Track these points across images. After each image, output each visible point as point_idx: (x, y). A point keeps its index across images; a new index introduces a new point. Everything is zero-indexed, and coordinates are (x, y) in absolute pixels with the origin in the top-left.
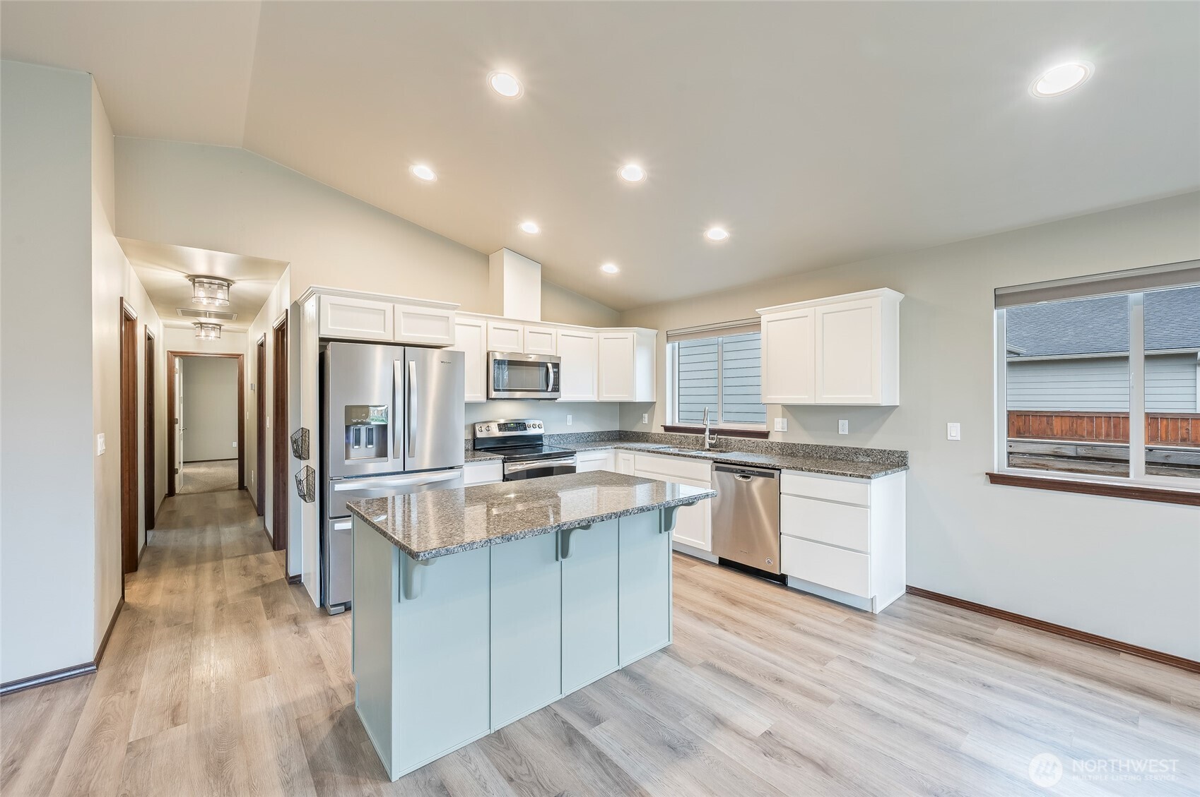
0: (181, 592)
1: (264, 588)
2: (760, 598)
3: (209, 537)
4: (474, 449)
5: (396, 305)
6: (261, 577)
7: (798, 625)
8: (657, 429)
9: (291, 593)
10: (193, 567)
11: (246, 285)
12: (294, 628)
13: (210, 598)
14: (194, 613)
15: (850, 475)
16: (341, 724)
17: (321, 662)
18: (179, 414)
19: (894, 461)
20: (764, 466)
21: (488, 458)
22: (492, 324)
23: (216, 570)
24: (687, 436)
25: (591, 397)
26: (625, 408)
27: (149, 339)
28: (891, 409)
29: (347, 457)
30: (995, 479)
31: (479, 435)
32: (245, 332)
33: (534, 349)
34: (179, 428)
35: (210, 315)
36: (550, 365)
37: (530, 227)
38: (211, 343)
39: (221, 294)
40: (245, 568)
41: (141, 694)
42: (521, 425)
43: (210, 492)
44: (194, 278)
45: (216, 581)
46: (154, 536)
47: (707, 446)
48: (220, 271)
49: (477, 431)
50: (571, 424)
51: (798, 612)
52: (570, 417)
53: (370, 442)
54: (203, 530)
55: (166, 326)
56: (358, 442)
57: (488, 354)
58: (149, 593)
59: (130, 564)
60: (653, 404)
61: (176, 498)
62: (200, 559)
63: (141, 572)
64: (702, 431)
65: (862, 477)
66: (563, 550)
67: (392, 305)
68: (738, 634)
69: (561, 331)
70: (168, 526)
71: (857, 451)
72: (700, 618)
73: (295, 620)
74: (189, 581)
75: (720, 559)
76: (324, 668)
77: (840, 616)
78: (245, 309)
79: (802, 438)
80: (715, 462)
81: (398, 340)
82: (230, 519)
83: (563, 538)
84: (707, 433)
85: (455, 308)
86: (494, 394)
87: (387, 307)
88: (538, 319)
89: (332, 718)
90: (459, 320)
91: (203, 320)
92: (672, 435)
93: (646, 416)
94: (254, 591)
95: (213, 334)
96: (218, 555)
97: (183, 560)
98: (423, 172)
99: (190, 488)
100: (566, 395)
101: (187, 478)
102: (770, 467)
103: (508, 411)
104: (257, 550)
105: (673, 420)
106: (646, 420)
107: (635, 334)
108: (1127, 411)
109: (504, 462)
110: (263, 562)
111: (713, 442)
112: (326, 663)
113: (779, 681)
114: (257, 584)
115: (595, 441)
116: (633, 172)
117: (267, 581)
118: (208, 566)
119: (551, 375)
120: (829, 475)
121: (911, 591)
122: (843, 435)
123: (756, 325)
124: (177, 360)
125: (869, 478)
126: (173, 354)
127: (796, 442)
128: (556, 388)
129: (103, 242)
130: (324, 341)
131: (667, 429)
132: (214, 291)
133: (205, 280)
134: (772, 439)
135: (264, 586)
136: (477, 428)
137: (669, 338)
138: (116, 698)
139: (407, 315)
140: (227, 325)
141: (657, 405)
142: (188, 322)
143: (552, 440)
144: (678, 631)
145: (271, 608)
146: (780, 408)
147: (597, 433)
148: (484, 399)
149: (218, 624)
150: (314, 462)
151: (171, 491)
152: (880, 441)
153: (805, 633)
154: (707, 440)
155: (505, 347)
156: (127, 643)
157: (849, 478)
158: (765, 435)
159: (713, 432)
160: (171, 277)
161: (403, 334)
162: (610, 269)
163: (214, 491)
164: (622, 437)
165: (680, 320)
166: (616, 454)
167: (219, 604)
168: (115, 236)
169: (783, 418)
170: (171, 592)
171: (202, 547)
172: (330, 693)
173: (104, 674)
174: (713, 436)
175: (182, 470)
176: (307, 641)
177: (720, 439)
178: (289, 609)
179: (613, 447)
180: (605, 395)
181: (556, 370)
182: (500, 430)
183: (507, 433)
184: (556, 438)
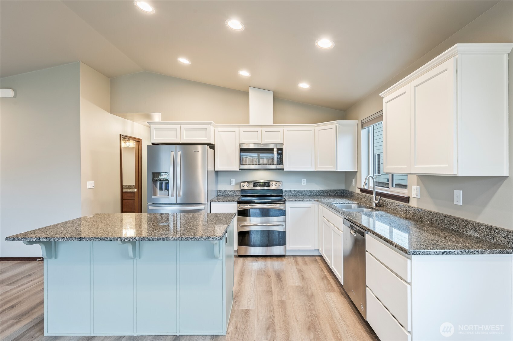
5: (181, 126)
8: (358, 190)
20: (358, 225)
21: (228, 200)
25: (311, 168)
26: (346, 175)
33: (270, 141)
36: (275, 150)
37: (244, 73)
42: (267, 184)
47: (374, 205)
49: (241, 186)
50: (305, 184)
56: (161, 188)
57: (239, 146)
60: (356, 172)
64: (372, 193)
69: (287, 129)
80: (344, 218)
81: (182, 142)
84: (374, 195)
85: (210, 123)
87: (178, 127)
88: (271, 124)
92: (363, 196)
93: (354, 181)
98: (184, 61)
100: (288, 166)
102: (361, 226)
105: (363, 184)
106: (354, 183)
107: (337, 125)
109: (238, 204)
111: (377, 202)
115: (324, 196)
119: (276, 155)
122: (458, 205)
131: (363, 191)
134: (411, 204)
136: (241, 184)
137: (363, 125)
139: (186, 130)
141: (358, 173)
143: (290, 193)
147: (325, 190)
148: (238, 170)
154: (374, 201)
155: (250, 141)
158: (407, 200)
159: (378, 194)
161: (185, 139)
162: (304, 86)
166: (318, 205)
168: (111, 113)
169: (417, 186)
174: (378, 198)
179: (315, 200)
180: (319, 167)
181: (280, 152)
182: (254, 186)
183: (259, 188)
184: (293, 192)
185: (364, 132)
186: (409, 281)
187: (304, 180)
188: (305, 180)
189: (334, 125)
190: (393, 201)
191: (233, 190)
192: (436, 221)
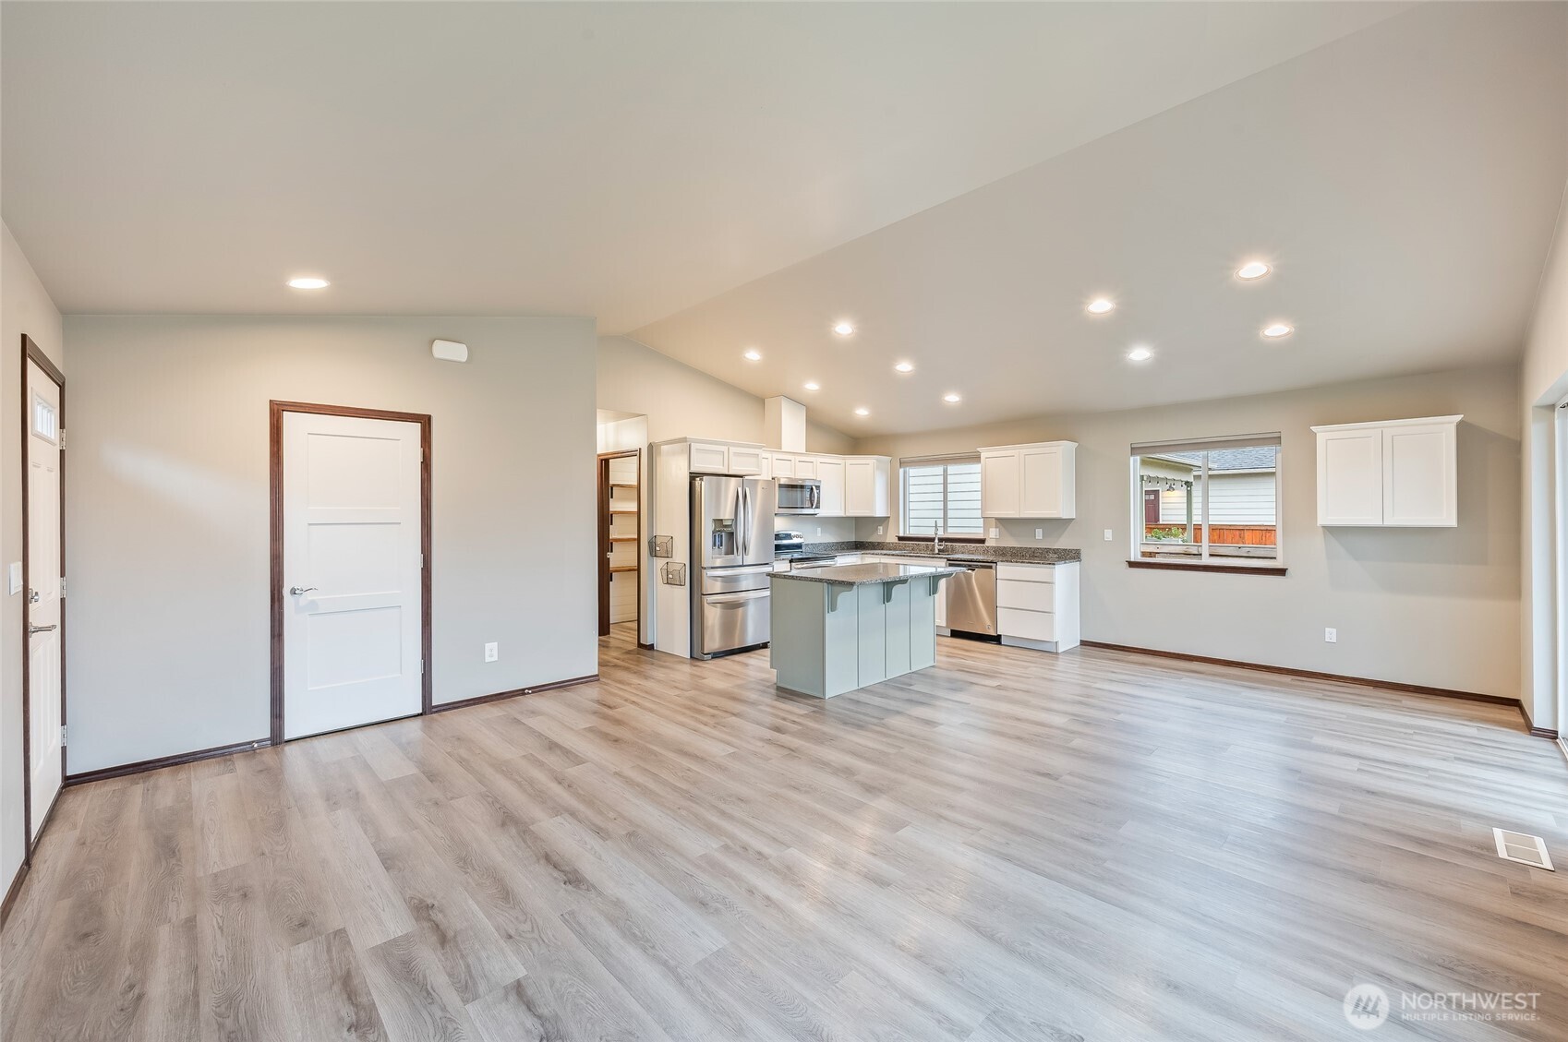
5: (729, 448)
8: (891, 539)
15: (1042, 564)
19: (1072, 555)
20: (984, 561)
22: (776, 456)
24: (918, 544)
26: (859, 522)
28: (1071, 520)
30: (1132, 564)
33: (802, 473)
36: (813, 487)
37: (811, 386)
47: (937, 551)
50: (822, 535)
52: (819, 529)
53: (722, 545)
56: (715, 544)
57: (773, 480)
60: (887, 518)
65: (1049, 565)
66: (887, 597)
67: (727, 448)
69: (819, 460)
71: (1048, 550)
75: (953, 631)
80: (946, 560)
81: (731, 472)
83: (888, 586)
84: (937, 541)
85: (762, 447)
86: (778, 511)
87: (724, 449)
88: (804, 452)
92: (906, 543)
93: (881, 528)
98: (753, 355)
102: (988, 562)
105: (904, 532)
106: (881, 532)
107: (875, 461)
108: (1200, 523)
111: (942, 546)
115: (838, 550)
116: (904, 367)
119: (814, 497)
120: (1029, 564)
121: (1084, 643)
122: (1039, 539)
123: (977, 458)
125: (1054, 565)
127: (1005, 546)
128: (818, 507)
130: (695, 475)
131: (900, 539)
134: (987, 544)
137: (902, 464)
139: (734, 454)
141: (891, 520)
143: (808, 548)
147: (840, 543)
152: (1063, 543)
154: (937, 547)
155: (785, 474)
158: (982, 541)
159: (941, 540)
161: (732, 467)
162: (862, 413)
164: (858, 546)
165: (911, 451)
169: (994, 528)
174: (941, 543)
177: (947, 545)
180: (848, 512)
181: (818, 491)
185: (901, 472)
189: (872, 460)
192: (1021, 553)
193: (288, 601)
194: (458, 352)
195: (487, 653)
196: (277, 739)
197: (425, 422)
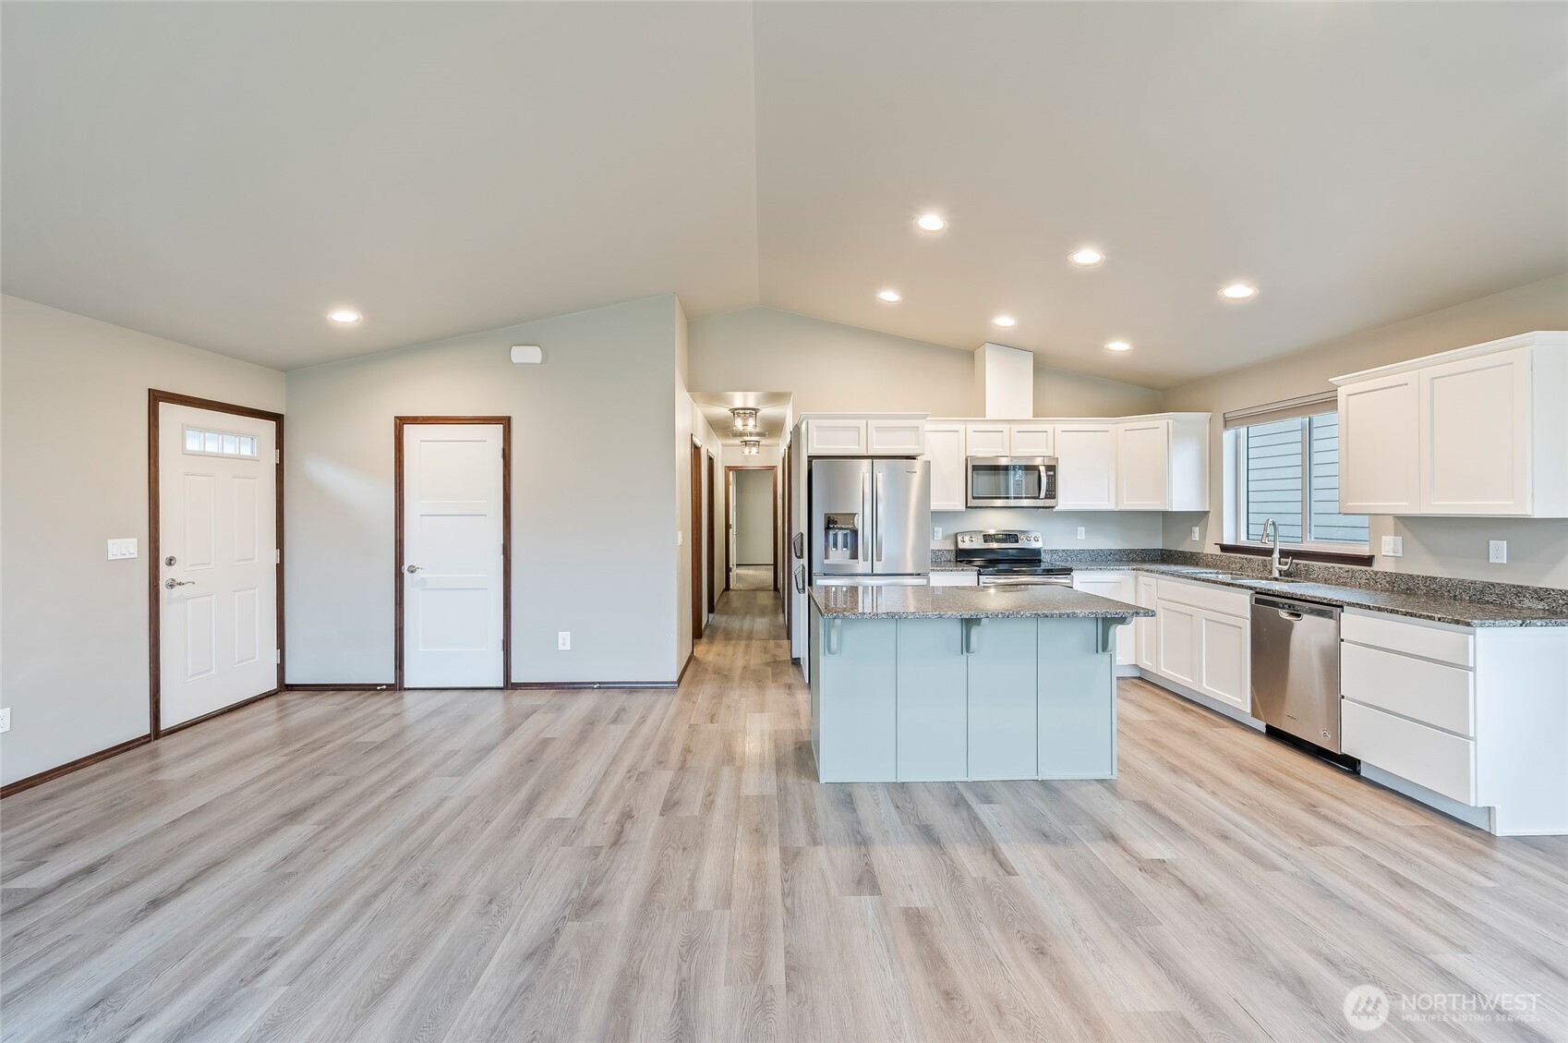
0: (725, 656)
1: (775, 663)
2: (1288, 773)
3: (747, 624)
4: (957, 561)
5: (869, 421)
6: (774, 656)
7: (1324, 811)
8: (1211, 549)
9: (791, 669)
10: (734, 642)
11: (768, 411)
12: (788, 691)
13: (740, 663)
14: (730, 670)
15: (1439, 619)
16: (800, 748)
17: (799, 714)
18: (732, 521)
20: (1317, 600)
21: (961, 568)
22: (971, 427)
23: (747, 646)
24: (1250, 559)
25: (1106, 504)
26: (1169, 520)
27: (711, 460)
29: (827, 557)
31: (961, 546)
32: (778, 445)
33: (1024, 451)
34: (732, 532)
35: (751, 434)
36: (1042, 469)
37: (1004, 322)
38: (752, 457)
39: (751, 422)
40: (765, 648)
41: (697, 704)
42: (1011, 537)
43: (753, 590)
44: (733, 411)
45: (746, 653)
46: (714, 618)
47: (1276, 574)
48: (751, 404)
49: (959, 541)
50: (1084, 538)
51: (1341, 800)
53: (845, 546)
54: (744, 618)
55: (723, 445)
56: (835, 545)
57: (967, 460)
58: (708, 652)
59: (698, 633)
60: (1203, 514)
61: (731, 593)
62: (739, 637)
63: (704, 640)
64: (1269, 552)
65: (1457, 622)
66: (967, 644)
67: (865, 421)
68: (1214, 793)
69: (1060, 427)
70: (724, 612)
71: (1519, 591)
72: (1175, 770)
73: (789, 687)
74: (730, 650)
75: (1268, 727)
76: (799, 718)
77: (1415, 819)
78: (772, 428)
79: (1426, 566)
80: (1257, 593)
81: (870, 453)
82: (763, 613)
84: (1276, 555)
85: (924, 417)
86: (972, 503)
87: (862, 423)
88: (1029, 416)
89: (796, 744)
90: (929, 427)
91: (747, 438)
92: (1230, 557)
93: (1196, 530)
94: (768, 664)
95: (754, 450)
96: (750, 637)
97: (728, 636)
98: (889, 296)
99: (741, 586)
100: (1065, 502)
101: (739, 577)
102: (1325, 601)
103: (995, 521)
104: (777, 637)
105: (1233, 537)
106: (1197, 535)
107: (1171, 421)
109: (979, 574)
110: (779, 646)
111: (1286, 568)
112: (802, 715)
113: (1225, 837)
114: (771, 660)
115: (1121, 561)
117: (778, 659)
118: (743, 643)
119: (1044, 480)
120: (1408, 618)
122: (1498, 564)
123: (1330, 403)
124: (731, 473)
125: (1468, 624)
126: (729, 468)
127: (1415, 572)
128: (1051, 494)
129: (682, 396)
130: (811, 458)
131: (1224, 548)
132: (747, 419)
133: (741, 411)
134: (1377, 567)
135: (775, 662)
136: (959, 538)
137: (1227, 423)
138: (686, 703)
139: (878, 429)
140: (764, 441)
141: (1210, 515)
142: (737, 441)
143: (1055, 556)
144: (1124, 766)
145: (775, 676)
146: (1390, 521)
147: (1124, 550)
148: (963, 508)
149: (742, 678)
150: (805, 561)
151: (727, 588)
153: (1325, 818)
154: (1276, 566)
155: (988, 450)
156: (694, 677)
157: (1437, 623)
158: (1368, 561)
160: (721, 411)
161: (875, 447)
162: (1119, 346)
163: (756, 590)
164: (1165, 558)
165: (1240, 399)
166: (1136, 578)
167: (745, 668)
168: (688, 391)
169: (1396, 535)
170: (719, 654)
171: (741, 630)
172: (799, 732)
173: (681, 690)
174: (1286, 560)
175: (735, 572)
176: (794, 700)
177: (1297, 564)
178: (787, 679)
179: (1130, 567)
180: (1125, 503)
181: (1051, 473)
182: (985, 541)
183: (995, 545)
184: (1060, 554)
185: (1228, 436)
186: (1471, 665)
187: (1081, 530)
188: (1084, 528)
189: (1161, 421)
190: (1330, 565)
191: (939, 551)
192: (1449, 591)
193: (407, 575)
194: (531, 355)
195: (560, 641)
196: (397, 687)
197: (506, 422)
